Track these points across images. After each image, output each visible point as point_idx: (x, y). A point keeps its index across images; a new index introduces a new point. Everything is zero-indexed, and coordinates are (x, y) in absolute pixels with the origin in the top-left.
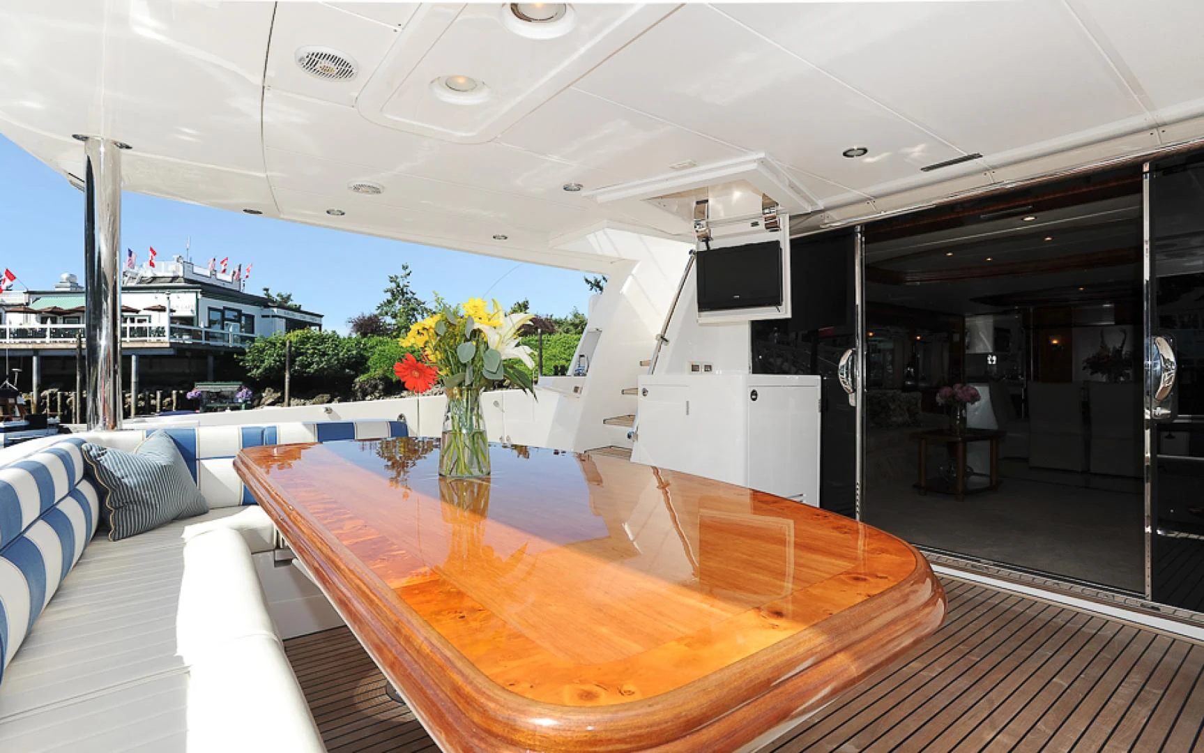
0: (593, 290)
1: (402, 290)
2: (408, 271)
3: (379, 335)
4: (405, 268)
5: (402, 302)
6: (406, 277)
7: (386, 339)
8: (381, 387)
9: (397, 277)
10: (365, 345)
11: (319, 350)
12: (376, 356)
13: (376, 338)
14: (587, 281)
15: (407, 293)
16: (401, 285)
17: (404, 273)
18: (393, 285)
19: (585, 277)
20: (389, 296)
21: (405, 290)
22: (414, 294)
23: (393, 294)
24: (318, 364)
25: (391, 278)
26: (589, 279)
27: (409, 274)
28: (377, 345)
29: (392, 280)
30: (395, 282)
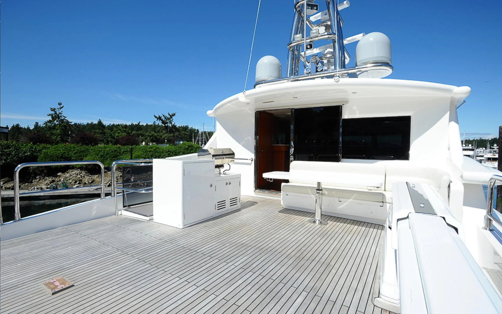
0: (158, 120)
1: (58, 115)
2: (61, 106)
3: (44, 143)
4: (60, 104)
5: (58, 121)
6: (60, 109)
7: (48, 146)
8: (46, 171)
9: (55, 109)
10: (35, 149)
11: (6, 152)
12: (42, 155)
13: (42, 145)
14: (155, 116)
15: (61, 117)
16: (58, 113)
17: (59, 107)
18: (53, 112)
19: (154, 115)
20: (50, 118)
21: (60, 115)
22: (65, 117)
23: (52, 117)
24: (5, 160)
25: (52, 109)
26: (156, 116)
27: (62, 108)
28: (43, 149)
29: (53, 110)
30: (54, 111)
